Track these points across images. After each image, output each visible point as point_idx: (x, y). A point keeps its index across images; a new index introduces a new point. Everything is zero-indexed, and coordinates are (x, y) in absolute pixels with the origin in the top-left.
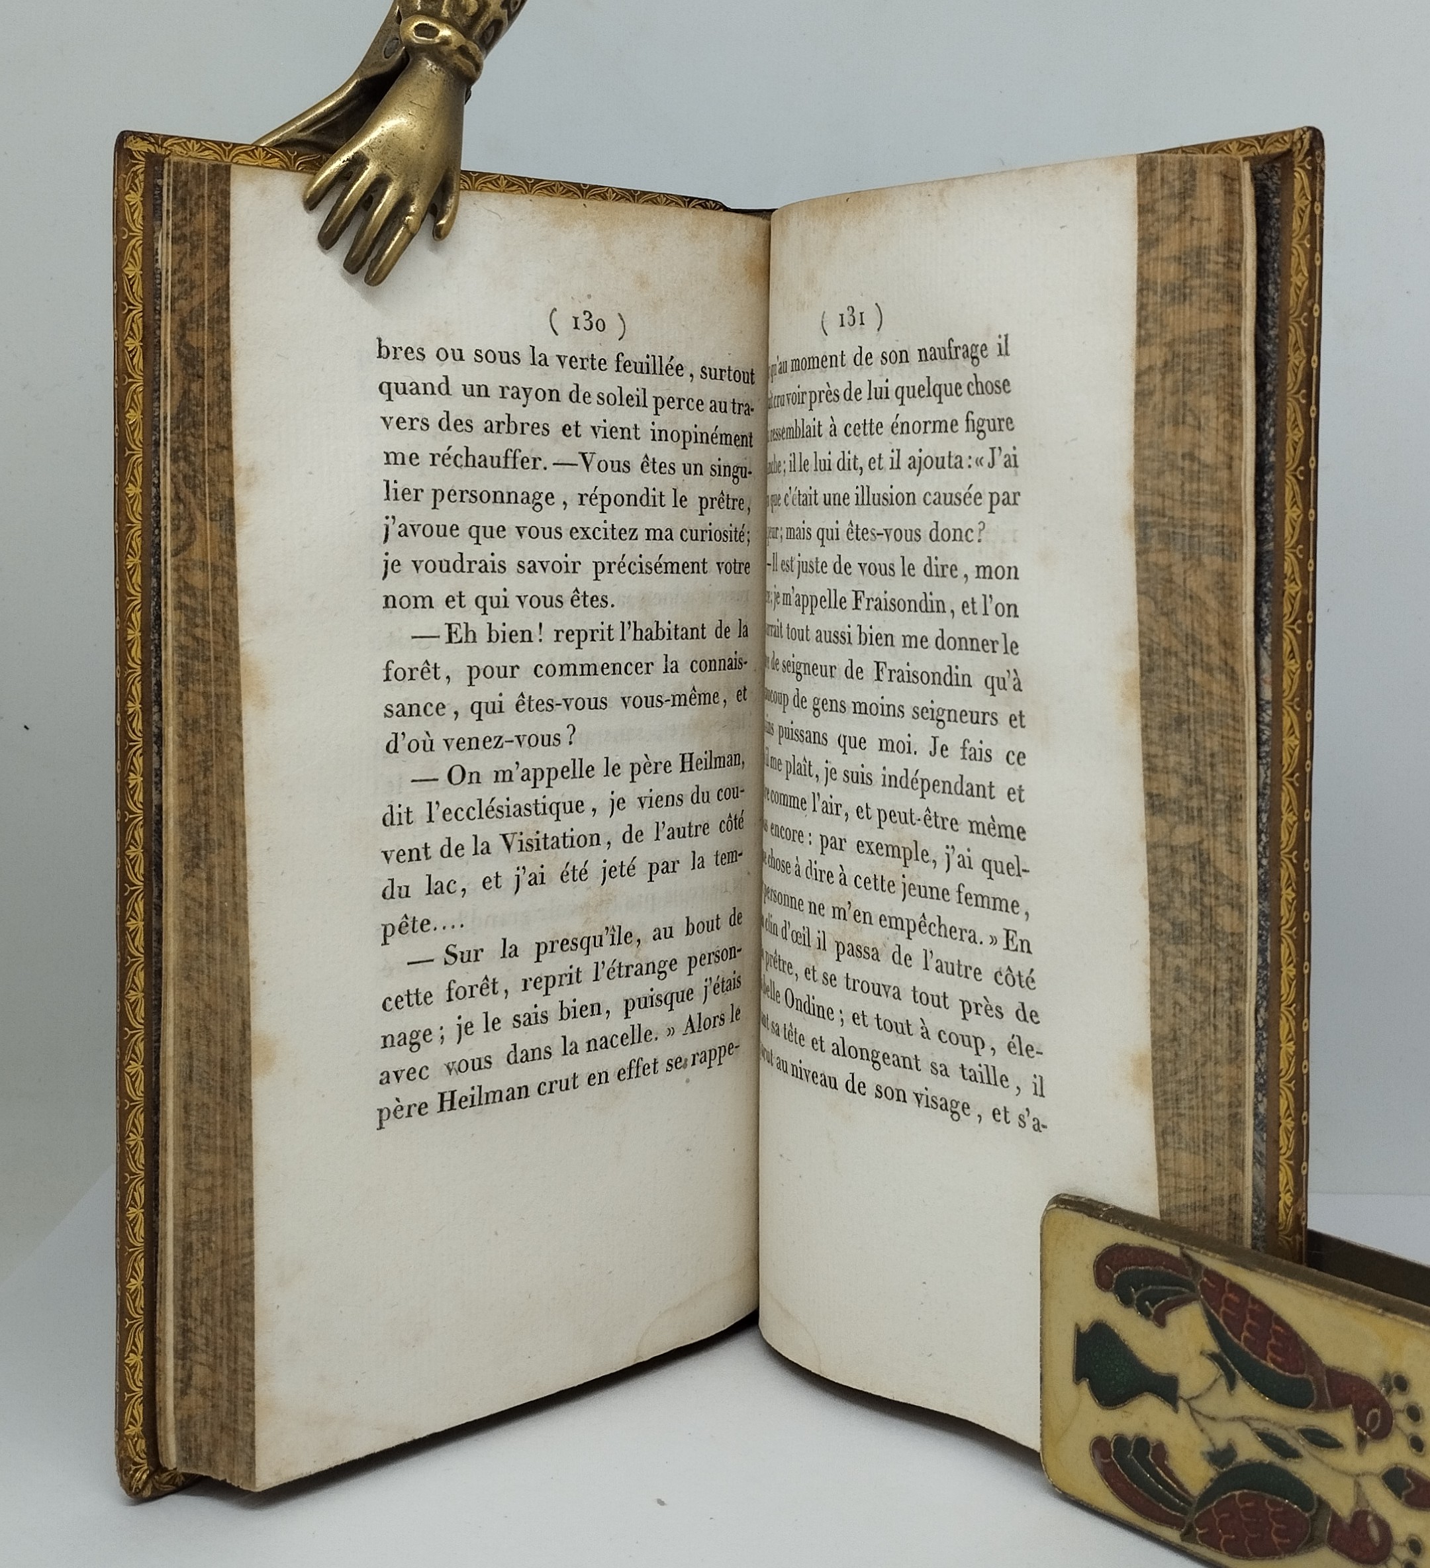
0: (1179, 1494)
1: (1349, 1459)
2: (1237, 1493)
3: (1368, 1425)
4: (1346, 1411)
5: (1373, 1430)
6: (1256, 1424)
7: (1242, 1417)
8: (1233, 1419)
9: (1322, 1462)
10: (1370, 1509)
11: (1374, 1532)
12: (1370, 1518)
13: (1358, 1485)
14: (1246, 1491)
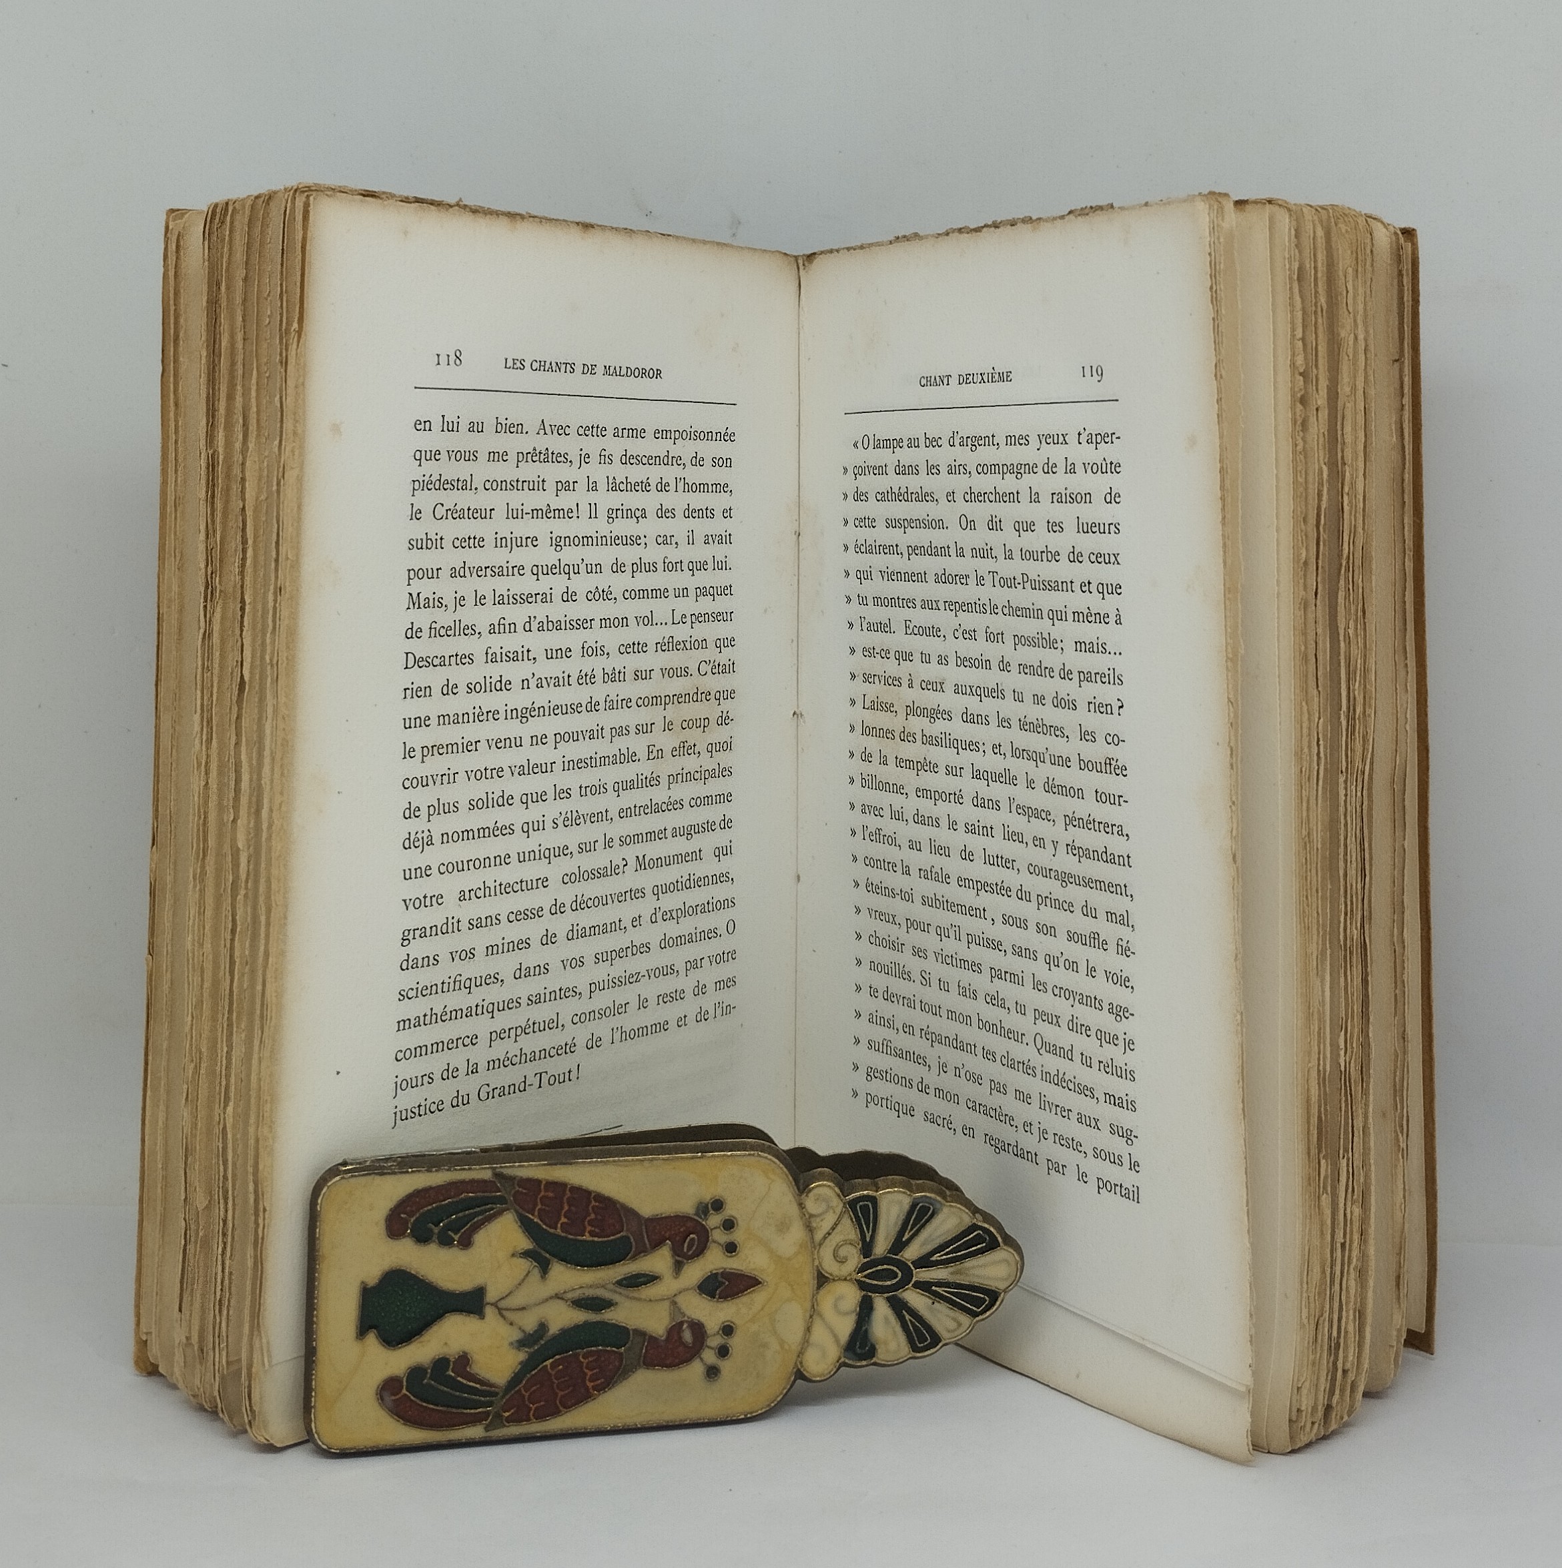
0: (484, 1391)
1: (668, 1286)
2: (548, 1363)
3: (685, 1250)
4: (664, 1248)
5: (690, 1253)
6: (570, 1296)
7: (556, 1294)
8: (547, 1300)
9: (639, 1299)
10: (686, 1318)
11: (687, 1336)
12: (685, 1326)
13: (674, 1303)
14: (557, 1357)
